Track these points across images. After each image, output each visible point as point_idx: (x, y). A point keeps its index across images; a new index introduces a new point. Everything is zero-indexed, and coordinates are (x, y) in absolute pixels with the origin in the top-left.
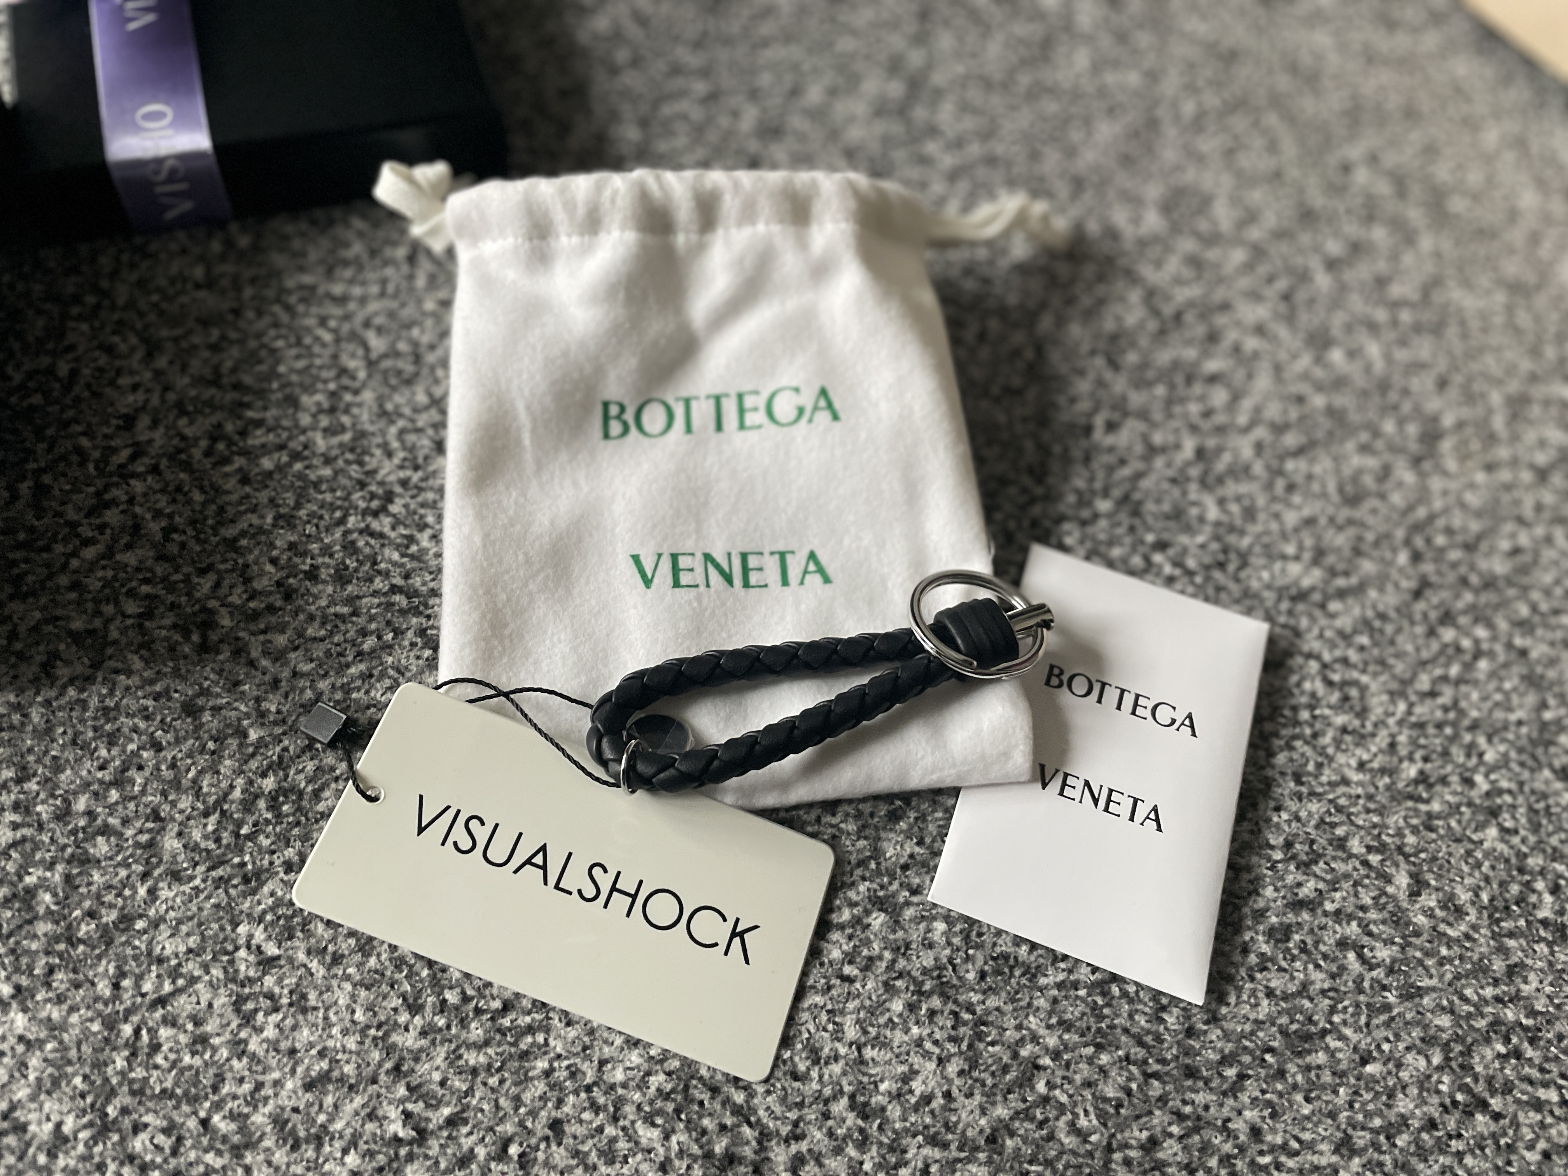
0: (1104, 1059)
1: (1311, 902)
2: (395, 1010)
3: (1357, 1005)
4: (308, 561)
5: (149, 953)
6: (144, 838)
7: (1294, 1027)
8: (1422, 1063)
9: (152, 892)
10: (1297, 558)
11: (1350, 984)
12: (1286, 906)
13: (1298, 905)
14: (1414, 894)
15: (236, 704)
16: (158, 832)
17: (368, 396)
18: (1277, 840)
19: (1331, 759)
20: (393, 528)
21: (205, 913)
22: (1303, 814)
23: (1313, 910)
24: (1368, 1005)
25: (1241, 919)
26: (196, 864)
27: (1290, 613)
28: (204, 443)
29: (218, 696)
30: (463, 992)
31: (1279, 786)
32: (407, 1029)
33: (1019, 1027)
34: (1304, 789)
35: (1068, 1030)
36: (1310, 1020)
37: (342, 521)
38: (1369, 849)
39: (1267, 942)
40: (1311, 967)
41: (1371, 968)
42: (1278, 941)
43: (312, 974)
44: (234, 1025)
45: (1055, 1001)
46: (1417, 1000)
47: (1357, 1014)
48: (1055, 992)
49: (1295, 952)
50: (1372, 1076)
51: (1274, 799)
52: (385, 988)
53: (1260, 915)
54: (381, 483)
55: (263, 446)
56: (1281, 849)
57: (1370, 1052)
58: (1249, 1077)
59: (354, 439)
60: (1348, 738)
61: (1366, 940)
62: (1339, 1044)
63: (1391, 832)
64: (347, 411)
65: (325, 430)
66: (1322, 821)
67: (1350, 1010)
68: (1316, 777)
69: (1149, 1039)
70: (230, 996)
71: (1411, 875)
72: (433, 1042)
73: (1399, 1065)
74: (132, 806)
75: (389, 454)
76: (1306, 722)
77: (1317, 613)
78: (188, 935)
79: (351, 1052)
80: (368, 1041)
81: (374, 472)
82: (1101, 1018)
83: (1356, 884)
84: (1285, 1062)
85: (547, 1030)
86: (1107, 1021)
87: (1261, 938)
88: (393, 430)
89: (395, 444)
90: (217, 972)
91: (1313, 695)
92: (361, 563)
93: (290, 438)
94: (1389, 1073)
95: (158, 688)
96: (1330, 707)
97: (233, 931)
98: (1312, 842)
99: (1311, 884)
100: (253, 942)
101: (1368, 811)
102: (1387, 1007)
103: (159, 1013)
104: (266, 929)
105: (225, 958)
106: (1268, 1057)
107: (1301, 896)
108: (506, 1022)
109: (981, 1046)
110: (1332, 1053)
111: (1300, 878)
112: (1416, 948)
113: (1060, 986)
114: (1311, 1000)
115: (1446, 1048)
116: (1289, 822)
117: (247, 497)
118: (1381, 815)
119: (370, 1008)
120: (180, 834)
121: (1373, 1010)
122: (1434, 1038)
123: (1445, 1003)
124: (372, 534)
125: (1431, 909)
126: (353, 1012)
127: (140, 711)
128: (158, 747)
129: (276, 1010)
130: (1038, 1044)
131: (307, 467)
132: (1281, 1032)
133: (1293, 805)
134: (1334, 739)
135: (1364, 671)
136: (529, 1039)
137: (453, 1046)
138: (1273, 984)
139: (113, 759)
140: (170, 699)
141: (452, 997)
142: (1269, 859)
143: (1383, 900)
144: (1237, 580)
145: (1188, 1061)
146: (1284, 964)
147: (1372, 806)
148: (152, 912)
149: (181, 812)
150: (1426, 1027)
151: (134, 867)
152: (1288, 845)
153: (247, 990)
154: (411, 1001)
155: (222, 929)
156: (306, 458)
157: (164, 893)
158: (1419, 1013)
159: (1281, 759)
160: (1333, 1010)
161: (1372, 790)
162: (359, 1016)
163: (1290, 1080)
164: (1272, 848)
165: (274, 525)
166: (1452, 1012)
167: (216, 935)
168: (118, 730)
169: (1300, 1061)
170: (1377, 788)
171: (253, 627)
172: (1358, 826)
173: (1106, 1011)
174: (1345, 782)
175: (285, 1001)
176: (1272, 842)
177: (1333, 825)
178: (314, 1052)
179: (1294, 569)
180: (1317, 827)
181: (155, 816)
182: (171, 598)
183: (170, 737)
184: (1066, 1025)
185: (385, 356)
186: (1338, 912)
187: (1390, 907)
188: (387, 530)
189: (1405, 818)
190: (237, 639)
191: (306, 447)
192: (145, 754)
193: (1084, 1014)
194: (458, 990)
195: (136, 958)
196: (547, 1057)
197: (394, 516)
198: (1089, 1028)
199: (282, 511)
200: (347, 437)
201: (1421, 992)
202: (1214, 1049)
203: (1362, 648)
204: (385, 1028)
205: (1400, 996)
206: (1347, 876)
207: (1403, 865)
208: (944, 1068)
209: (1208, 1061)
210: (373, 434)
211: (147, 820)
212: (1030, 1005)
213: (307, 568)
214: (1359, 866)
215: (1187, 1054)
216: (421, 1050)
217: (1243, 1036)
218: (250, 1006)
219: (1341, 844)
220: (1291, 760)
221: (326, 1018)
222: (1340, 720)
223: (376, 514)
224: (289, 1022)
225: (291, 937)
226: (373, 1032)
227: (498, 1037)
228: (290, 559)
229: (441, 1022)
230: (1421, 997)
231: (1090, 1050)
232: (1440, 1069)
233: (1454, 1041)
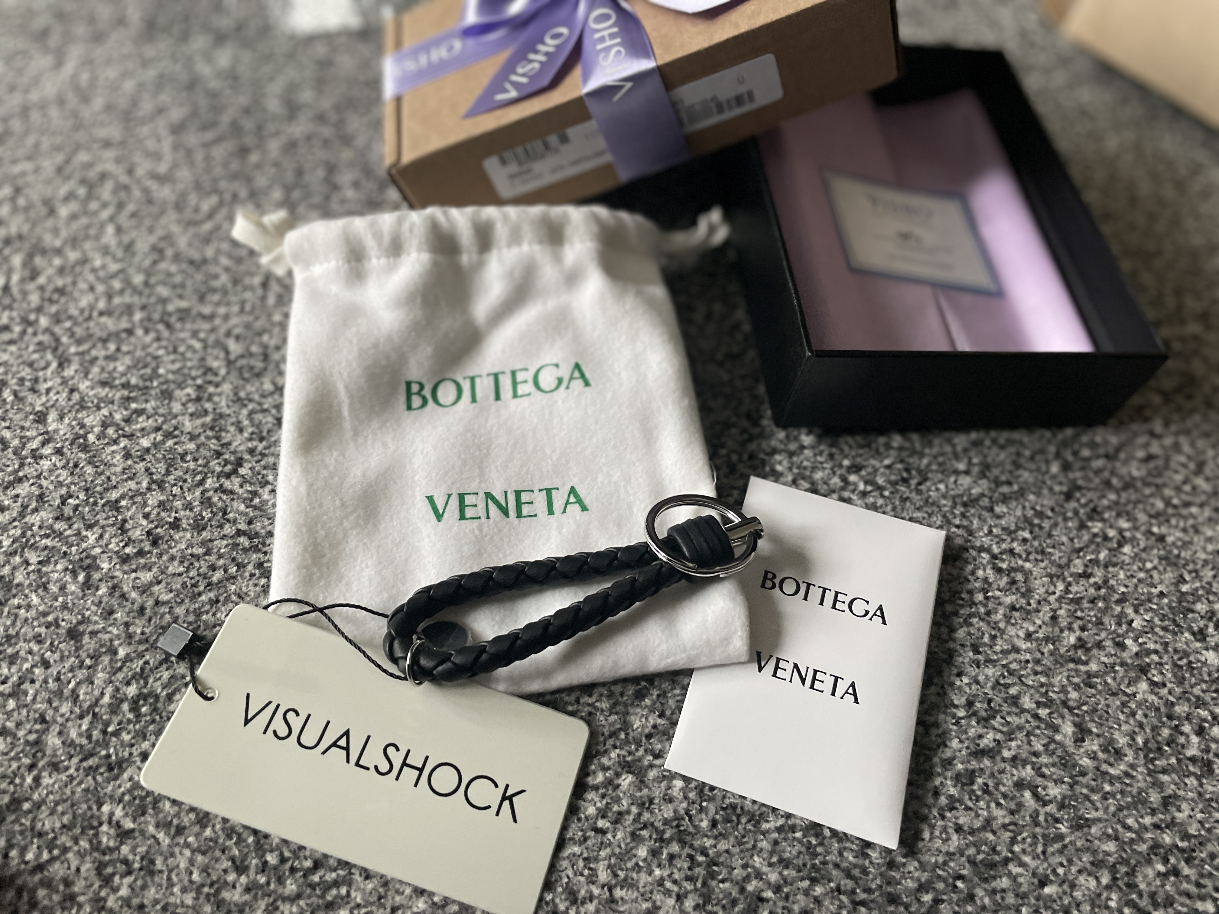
0: (819, 890)
1: (991, 750)
2: (225, 871)
3: (1035, 836)
4: (173, 514)
5: (33, 829)
6: (32, 737)
7: (981, 857)
8: (1092, 883)
9: (37, 780)
10: (967, 473)
11: (1028, 818)
12: (970, 754)
13: (979, 753)
14: (1079, 740)
15: (110, 629)
16: (44, 733)
17: (226, 387)
18: (959, 700)
19: (1002, 632)
20: (241, 486)
21: (77, 795)
22: (981, 678)
23: (993, 757)
24: (1044, 836)
25: (932, 767)
26: (71, 757)
27: (963, 515)
28: (97, 430)
29: (96, 623)
30: (282, 854)
31: (960, 655)
32: (234, 887)
33: (745, 866)
34: (981, 657)
35: (787, 867)
36: (994, 850)
37: (202, 482)
38: (1038, 704)
39: (955, 786)
40: (993, 805)
41: (1045, 804)
42: (963, 785)
43: (159, 843)
44: (96, 886)
45: (776, 843)
46: (1086, 830)
47: (1034, 844)
48: (776, 835)
49: (979, 793)
50: (1050, 896)
51: (956, 667)
52: (218, 853)
53: (948, 763)
54: (233, 453)
55: (143, 429)
56: (963, 707)
57: (1047, 876)
58: (943, 901)
59: (214, 420)
60: (1016, 614)
61: (1039, 781)
62: (1020, 870)
63: (1056, 689)
64: (210, 399)
65: (192, 415)
66: (998, 683)
67: (1029, 840)
68: (991, 647)
69: (856, 872)
70: (94, 862)
71: (1075, 725)
72: (255, 898)
73: (1073, 886)
74: (24, 712)
75: (241, 431)
76: (980, 602)
77: (986, 514)
78: (63, 814)
79: (188, 907)
80: (202, 898)
81: (228, 444)
82: (815, 855)
83: (1028, 734)
84: (974, 888)
85: (350, 884)
86: (820, 858)
87: (949, 782)
88: (245, 412)
89: (246, 423)
90: (84, 844)
91: (986, 580)
92: (214, 514)
93: (163, 423)
94: (1065, 893)
95: (50, 618)
96: (999, 590)
97: (99, 809)
98: (990, 701)
99: (990, 736)
100: (114, 819)
101: (1036, 673)
102: (1060, 837)
103: (37, 877)
104: (124, 808)
105: (91, 832)
106: (959, 884)
107: (982, 746)
108: (316, 878)
109: (714, 883)
110: (1014, 878)
111: (981, 731)
112: (1082, 785)
113: (779, 830)
114: (994, 833)
115: (1113, 869)
116: (969, 685)
117: (130, 467)
118: (1047, 675)
119: (205, 870)
120: (60, 733)
121: (1048, 840)
122: (1102, 861)
123: (1110, 831)
124: (224, 492)
125: (1095, 753)
126: (191, 873)
127: (34, 637)
128: (46, 664)
129: (129, 873)
130: (762, 879)
131: (176, 444)
132: (969, 862)
133: (972, 671)
134: (1005, 615)
135: (1027, 560)
136: (334, 892)
137: (271, 900)
138: (961, 821)
139: (12, 676)
140: (58, 626)
141: (272, 859)
142: (954, 716)
143: (1052, 746)
144: (919, 492)
145: (890, 889)
146: (970, 804)
147: (1039, 669)
148: (36, 797)
149: (62, 716)
150: (1095, 852)
151: (23, 760)
152: (970, 704)
153: (107, 858)
154: (238, 863)
155: (90, 808)
156: (176, 437)
157: (46, 780)
158: (1087, 840)
159: (961, 633)
160: (1013, 841)
161: (1039, 656)
162: (195, 877)
163: (979, 902)
164: (956, 707)
165: (149, 489)
166: (1117, 839)
167: (84, 813)
168: (18, 652)
169: (986, 886)
170: (1043, 654)
171: (126, 568)
172: (1028, 686)
173: (819, 850)
174: (1016, 650)
175: (137, 865)
176: (956, 702)
177: (1007, 686)
178: (158, 907)
179: (965, 481)
180: (993, 688)
181: (42, 719)
182: (64, 549)
183: (57, 656)
184: (785, 863)
185: (242, 356)
186: (1014, 758)
187: (1059, 752)
188: (236, 488)
189: (1068, 678)
190: (113, 577)
191: (176, 428)
192: (37, 671)
193: (800, 853)
194: (277, 853)
195: (22, 833)
196: (349, 906)
197: (243, 476)
198: (805, 865)
199: (155, 477)
200: (208, 419)
201: (1089, 823)
202: (912, 878)
203: (1025, 540)
204: (216, 886)
205: (1071, 827)
206: (1020, 728)
207: (1068, 716)
208: (682, 903)
209: (907, 888)
210: (229, 415)
211: (35, 723)
212: (754, 847)
213: (172, 520)
214: (1030, 719)
215: (889, 883)
216: (245, 904)
217: (936, 865)
218: (109, 870)
219: (1014, 701)
220: (970, 634)
221: (169, 879)
222: (1009, 600)
223: (228, 476)
224: (139, 883)
225: (144, 813)
226: (206, 890)
227: (309, 891)
228: (159, 514)
229: (262, 880)
230: (1089, 827)
231: (806, 884)
232: (1108, 887)
233: (1120, 863)
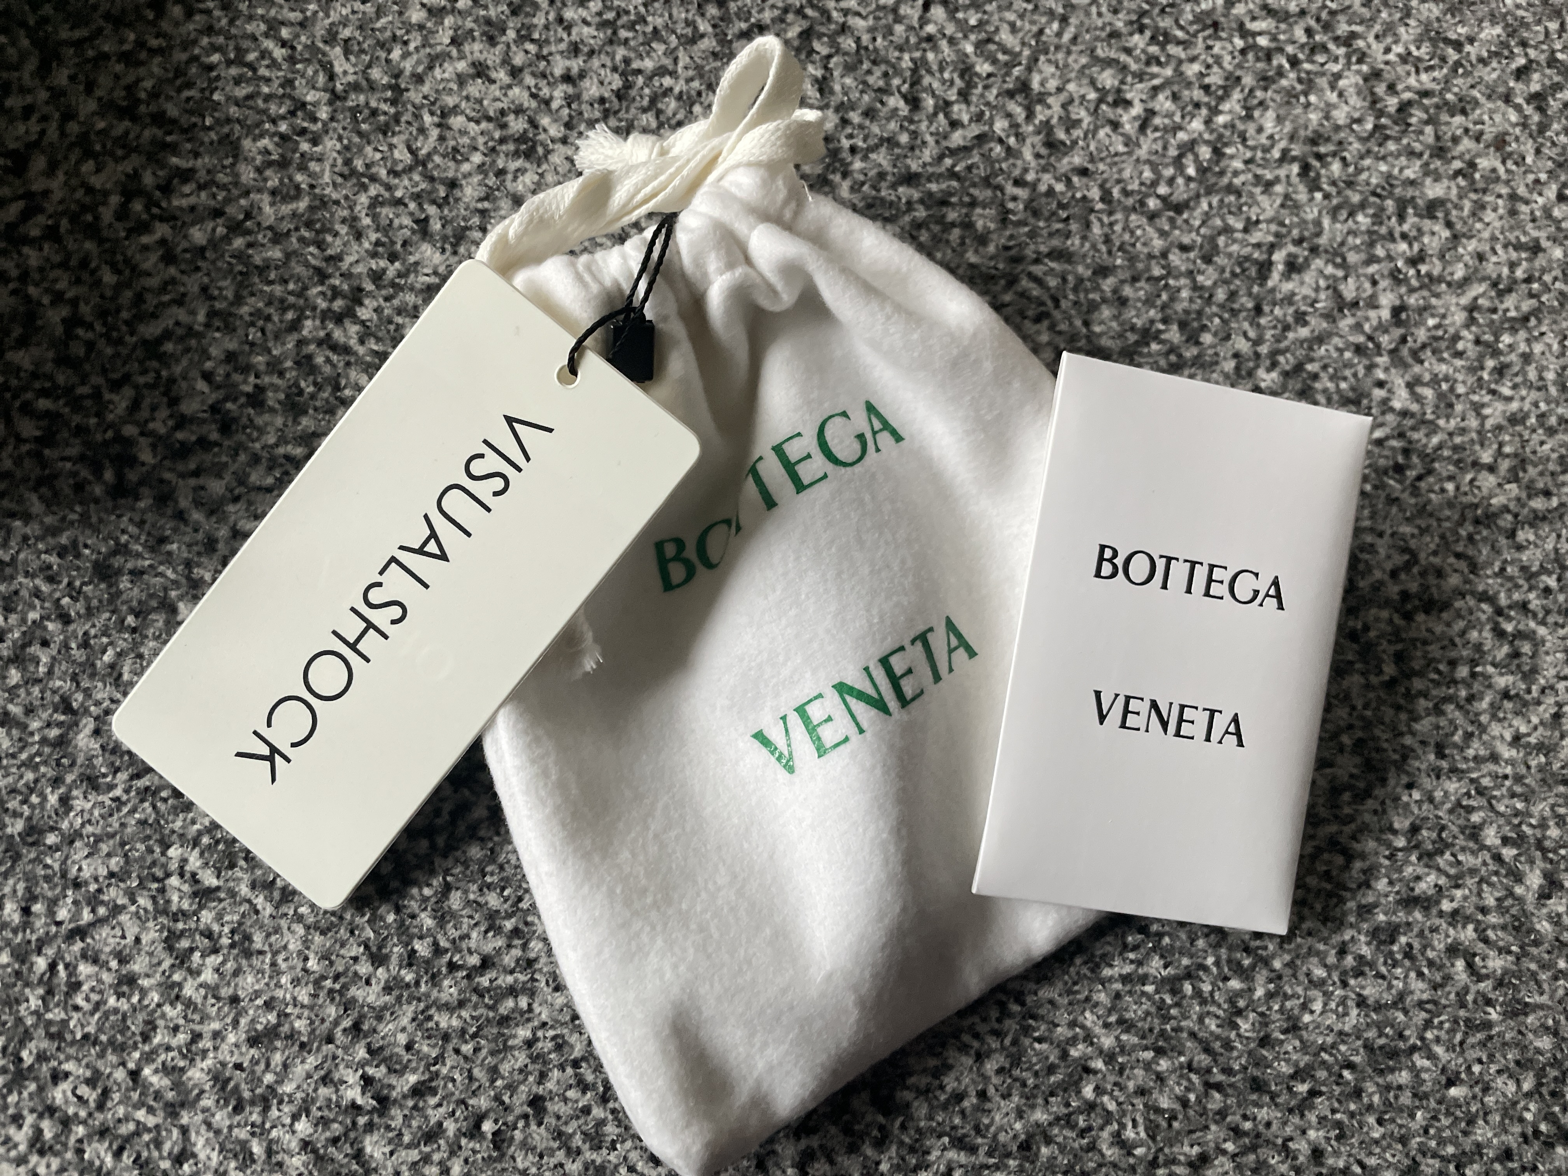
0: (1164, 1065)
1: (1428, 899)
2: (355, 959)
3: (1456, 1022)
4: (252, 379)
5: (64, 875)
6: (54, 733)
7: (1382, 1041)
8: (1512, 1087)
9: (65, 801)
10: (1492, 469)
11: (1452, 996)
12: (1398, 902)
13: (1410, 901)
14: (1544, 896)
15: (161, 568)
16: (70, 727)
17: (330, 145)
18: (1401, 823)
19: (1483, 729)
20: (362, 342)
21: (129, 830)
22: (1438, 794)
23: (1426, 909)
24: (1467, 1021)
25: (1344, 914)
26: (117, 770)
27: (1470, 538)
28: (115, 200)
29: (138, 555)
30: (436, 944)
31: (1418, 758)
32: (368, 983)
33: (1073, 1024)
34: (1444, 764)
35: (1127, 1031)
36: (1401, 1036)
37: (295, 326)
38: (1505, 841)
39: (1368, 944)
40: (1413, 975)
41: (1480, 978)
42: (1381, 942)
43: (257, 912)
44: (166, 965)
45: (1118, 996)
46: (1521, 1018)
47: (1452, 1031)
48: (1118, 986)
49: (1399, 957)
50: (1456, 1100)
51: (1408, 773)
52: (343, 933)
53: (1366, 911)
54: (346, 276)
55: (193, 209)
56: (1404, 835)
57: (1458, 1073)
58: (1321, 1093)
59: (311, 208)
60: (1508, 705)
61: (1480, 947)
62: (1427, 1063)
63: (1533, 821)
64: (302, 168)
65: (273, 193)
66: (1459, 804)
67: (1447, 1025)
68: (1462, 750)
69: (1217, 1045)
70: (161, 931)
71: (1546, 875)
72: (399, 999)
73: (1486, 1089)
74: (36, 691)
75: (359, 235)
76: (1463, 681)
77: (1503, 541)
78: (109, 855)
79: (303, 1006)
80: (322, 994)
81: (337, 258)
82: (1167, 1018)
83: (1482, 880)
84: (1364, 1080)
85: (532, 994)
86: (1173, 1023)
87: (1363, 938)
88: (363, 199)
89: (366, 221)
90: (143, 901)
91: (1478, 647)
92: (319, 387)
93: (228, 201)
94: (1474, 1097)
95: (64, 540)
96: (1494, 665)
97: (163, 854)
98: (1443, 828)
99: (1432, 878)
100: (187, 868)
101: (1513, 795)
102: (1487, 1025)
103: (78, 946)
104: (202, 854)
105: (155, 886)
106: (1346, 1074)
107: (1417, 891)
108: (484, 981)
109: (1027, 1041)
110: (1416, 1073)
111: (1420, 870)
112: (1533, 959)
113: (1125, 979)
114: (1406, 1012)
115: (1540, 1074)
116: (1419, 803)
117: (173, 281)
118: (1526, 800)
119: (325, 956)
120: (97, 732)
121: (1471, 1026)
122: (1531, 1061)
123: (1550, 1022)
124: (335, 347)
125: (1559, 915)
126: (306, 959)
127: (41, 570)
128: (65, 619)
129: (215, 951)
130: (1092, 1044)
131: (250, 245)
132: (1365, 1046)
133: (1427, 783)
134: (1492, 705)
135: (1543, 623)
136: (510, 1003)
137: (422, 1005)
138: (1366, 993)
139: (11, 630)
140: (78, 556)
141: (422, 948)
142: (1389, 845)
143: (1509, 902)
144: (1415, 491)
145: (1257, 1073)
146: (1383, 970)
147: (1518, 789)
148: (65, 825)
149: (98, 703)
150: (1524, 1048)
151: (43, 769)
152: (1414, 829)
153: (180, 926)
154: (374, 949)
155: (150, 851)
156: (249, 232)
157: (79, 804)
158: (1520, 1032)
159: (1424, 726)
160: (1428, 1024)
161: (1523, 770)
162: (312, 964)
163: (1365, 1100)
164: (1395, 832)
165: (207, 325)
166: (1556, 1034)
167: (142, 858)
168: (16, 593)
169: (1380, 1080)
170: (1529, 767)
171: (180, 467)
172: (1498, 813)
173: (1173, 1012)
174: (1494, 758)
175: (225, 941)
176: (1397, 826)
177: (1470, 810)
178: (259, 1002)
179: (1488, 481)
180: (1451, 811)
181: (65, 705)
182: (76, 419)
183: (80, 606)
184: (1126, 1025)
185: (355, 87)
186: (1455, 913)
187: (1514, 911)
188: (353, 342)
189: (1552, 808)
190: (162, 481)
191: (248, 216)
192: (51, 626)
193: (1147, 1013)
194: (429, 940)
195: (47, 879)
196: (530, 1025)
197: (363, 323)
198: (1151, 1030)
199: (218, 305)
200: (302, 205)
201: (1527, 1009)
202: (1288, 1061)
203: (1547, 591)
204: (342, 980)
205: (1504, 1014)
206: (1473, 871)
207: (1539, 863)
208: (982, 1063)
209: (1278, 1075)
210: (337, 203)
211: (56, 711)
212: (1088, 999)
213: (249, 389)
214: (1489, 861)
215: (1257, 1065)
216: (385, 1008)
217: (1323, 1048)
218: (185, 944)
219: (1474, 833)
220: (1438, 727)
221: (273, 964)
222: (1503, 681)
223: (339, 319)
224: (230, 966)
225: (232, 866)
226: (328, 983)
227: (474, 998)
228: (228, 375)
229: (409, 976)
230: (1526, 1014)
231: (1149, 1055)
232: (1529, 1095)
233: (1552, 1065)
